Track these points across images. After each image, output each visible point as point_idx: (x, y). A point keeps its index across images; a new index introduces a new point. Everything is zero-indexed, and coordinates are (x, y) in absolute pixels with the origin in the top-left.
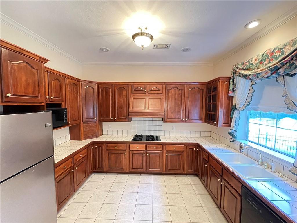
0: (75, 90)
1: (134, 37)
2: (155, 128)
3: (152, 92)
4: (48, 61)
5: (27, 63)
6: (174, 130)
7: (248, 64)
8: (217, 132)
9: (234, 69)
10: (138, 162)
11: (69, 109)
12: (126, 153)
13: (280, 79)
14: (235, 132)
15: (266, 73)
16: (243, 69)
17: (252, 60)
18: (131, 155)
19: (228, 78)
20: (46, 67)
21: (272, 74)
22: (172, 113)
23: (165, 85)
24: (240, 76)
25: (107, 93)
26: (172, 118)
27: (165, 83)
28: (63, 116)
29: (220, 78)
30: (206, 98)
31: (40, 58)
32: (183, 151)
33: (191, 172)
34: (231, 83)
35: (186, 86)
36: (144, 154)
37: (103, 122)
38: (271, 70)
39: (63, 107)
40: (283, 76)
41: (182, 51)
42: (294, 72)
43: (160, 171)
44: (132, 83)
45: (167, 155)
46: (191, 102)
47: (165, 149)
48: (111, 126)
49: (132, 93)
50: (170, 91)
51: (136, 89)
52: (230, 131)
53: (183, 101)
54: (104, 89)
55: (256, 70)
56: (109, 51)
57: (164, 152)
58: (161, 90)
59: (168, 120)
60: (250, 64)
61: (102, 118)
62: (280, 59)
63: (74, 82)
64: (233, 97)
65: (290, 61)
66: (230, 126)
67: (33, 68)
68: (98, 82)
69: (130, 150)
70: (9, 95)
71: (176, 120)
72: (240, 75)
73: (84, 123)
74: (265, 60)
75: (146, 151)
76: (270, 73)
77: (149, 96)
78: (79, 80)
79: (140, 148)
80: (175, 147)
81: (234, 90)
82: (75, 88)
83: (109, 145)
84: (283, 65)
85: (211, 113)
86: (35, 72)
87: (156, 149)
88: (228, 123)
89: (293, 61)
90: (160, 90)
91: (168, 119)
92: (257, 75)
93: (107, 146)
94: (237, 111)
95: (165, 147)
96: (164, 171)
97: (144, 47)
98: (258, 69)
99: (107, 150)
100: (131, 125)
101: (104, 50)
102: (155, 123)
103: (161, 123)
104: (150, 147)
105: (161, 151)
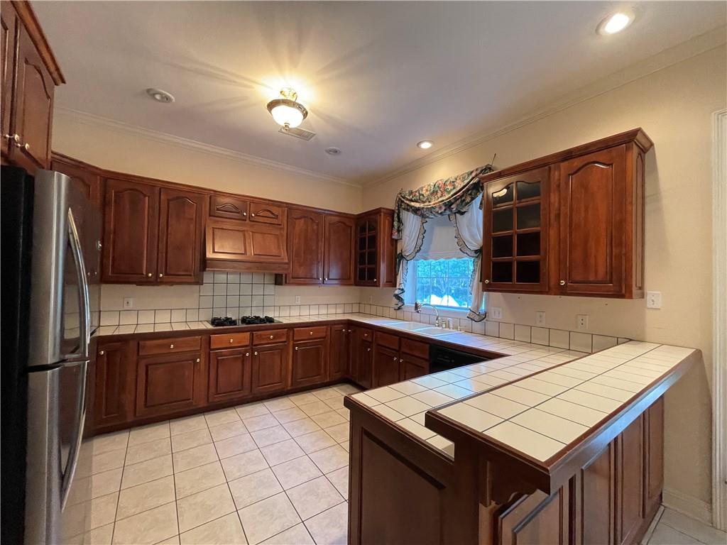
3: (261, 219)
6: (299, 303)
7: (417, 194)
8: (371, 302)
9: (400, 199)
10: (231, 375)
12: (201, 359)
13: (452, 217)
14: (403, 292)
15: (440, 208)
16: (411, 201)
17: (422, 189)
18: (213, 361)
19: (391, 211)
21: (445, 210)
22: (300, 266)
23: (286, 209)
24: (408, 210)
26: (300, 276)
27: (287, 204)
29: (382, 210)
30: (356, 242)
32: (324, 338)
34: (396, 219)
35: (324, 216)
36: (247, 355)
38: (445, 205)
40: (455, 213)
41: (326, 151)
42: (464, 210)
44: (212, 192)
45: (296, 349)
47: (291, 339)
48: (131, 301)
49: (210, 216)
50: (297, 221)
52: (397, 292)
53: (320, 243)
55: (427, 204)
57: (289, 344)
58: (280, 217)
60: (420, 195)
62: (452, 193)
64: (396, 241)
65: (461, 197)
66: (395, 286)
69: (212, 350)
72: (409, 208)
74: (437, 192)
75: (252, 346)
76: (444, 208)
77: (251, 226)
79: (238, 342)
80: (311, 331)
81: (399, 231)
83: (149, 343)
84: (456, 199)
85: (367, 266)
87: (274, 338)
88: (392, 282)
89: (463, 198)
90: (277, 217)
91: (293, 278)
92: (431, 210)
93: (140, 347)
94: (405, 261)
95: (292, 332)
96: (289, 384)
97: (290, 126)
98: (429, 202)
99: (141, 358)
100: (196, 295)
101: (158, 97)
102: (258, 290)
103: (271, 289)
104: (260, 337)
105: (285, 342)
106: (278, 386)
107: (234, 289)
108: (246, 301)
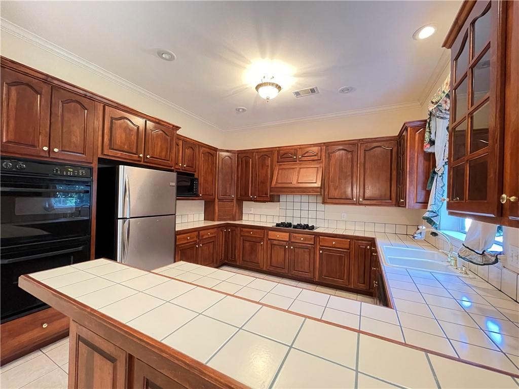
0: (210, 160)
1: (257, 88)
2: (312, 214)
3: (305, 159)
4: (180, 128)
5: (162, 131)
6: (344, 219)
10: (279, 257)
11: (201, 180)
12: (263, 243)
14: (436, 216)
18: (269, 246)
19: (423, 123)
20: (178, 135)
23: (325, 147)
25: (247, 163)
26: (336, 197)
27: (324, 143)
28: (194, 186)
29: (408, 125)
30: (397, 162)
31: (173, 126)
32: (348, 249)
33: (362, 286)
34: (427, 130)
35: (359, 145)
36: (287, 247)
37: (244, 202)
39: (196, 176)
41: (340, 92)
43: (309, 277)
44: (278, 148)
45: (321, 252)
46: (368, 171)
47: (318, 243)
48: (252, 209)
49: (277, 162)
50: (333, 155)
51: (282, 156)
52: (427, 215)
53: (355, 169)
54: (244, 159)
56: (246, 110)
57: (316, 247)
58: (319, 154)
59: (329, 201)
61: (240, 196)
63: (209, 151)
67: (167, 135)
68: (238, 151)
69: (269, 239)
70: (148, 156)
71: (342, 201)
73: (220, 200)
75: (290, 242)
77: (300, 164)
78: (216, 150)
79: (282, 238)
80: (334, 241)
82: (210, 158)
83: (244, 229)
86: (169, 138)
87: (303, 240)
88: (424, 201)
90: (317, 155)
91: (329, 198)
93: (241, 231)
94: (439, 178)
95: (318, 239)
96: (317, 278)
97: (270, 99)
99: (241, 236)
100: (278, 208)
101: (241, 110)
102: (313, 207)
103: (321, 207)
104: (295, 237)
105: (312, 245)
106: (309, 276)
107: (297, 206)
108: (304, 214)
